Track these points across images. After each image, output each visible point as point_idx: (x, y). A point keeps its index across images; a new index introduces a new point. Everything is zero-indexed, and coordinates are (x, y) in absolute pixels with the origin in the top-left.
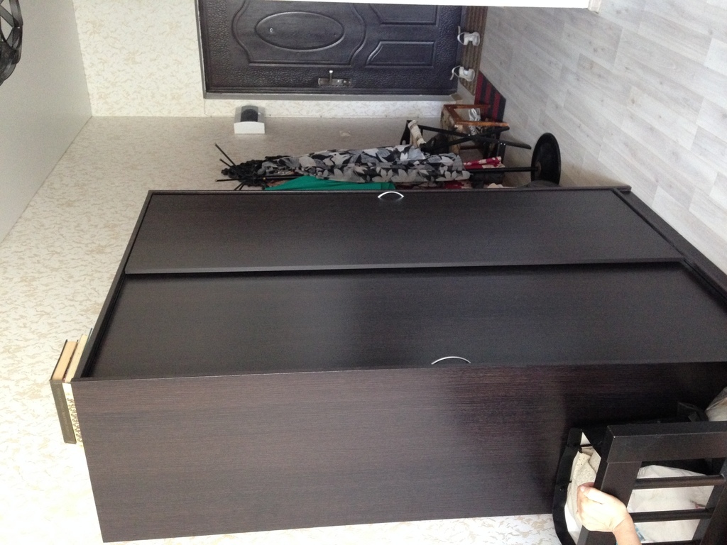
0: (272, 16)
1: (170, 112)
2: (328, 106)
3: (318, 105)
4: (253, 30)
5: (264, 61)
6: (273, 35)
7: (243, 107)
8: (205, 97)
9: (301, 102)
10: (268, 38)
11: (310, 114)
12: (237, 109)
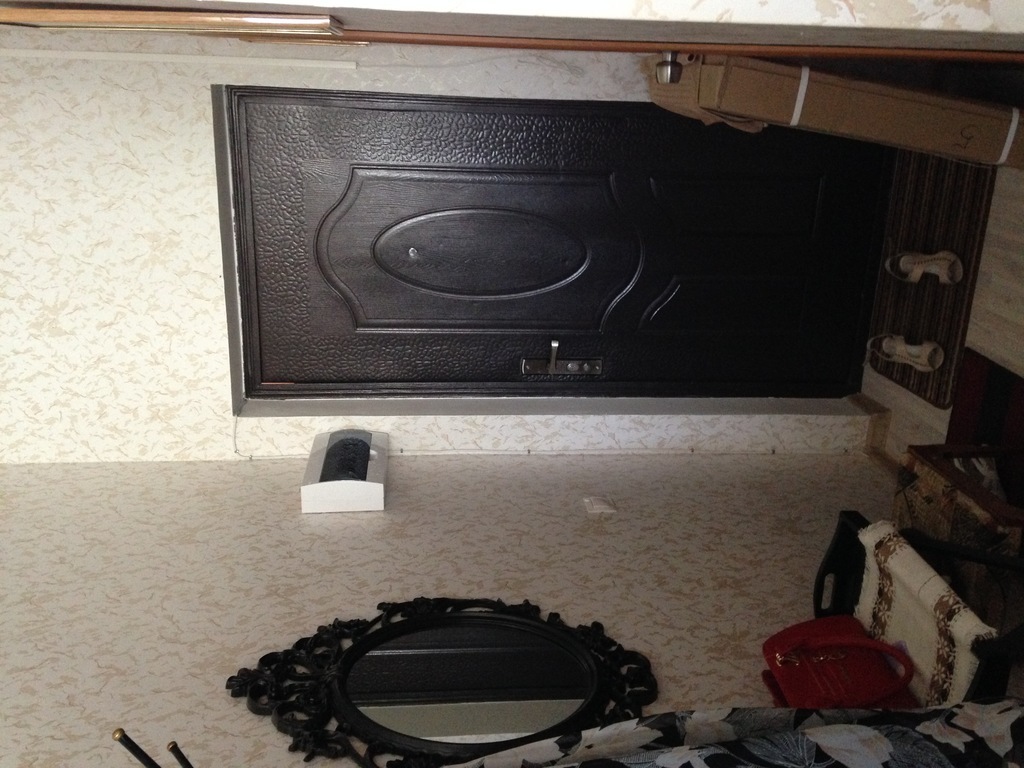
0: (415, 220)
1: (143, 451)
2: (547, 425)
3: (523, 425)
4: (367, 253)
5: (394, 321)
6: (418, 263)
7: (333, 435)
8: (238, 411)
9: (479, 419)
10: (404, 271)
11: (503, 447)
12: (317, 440)
